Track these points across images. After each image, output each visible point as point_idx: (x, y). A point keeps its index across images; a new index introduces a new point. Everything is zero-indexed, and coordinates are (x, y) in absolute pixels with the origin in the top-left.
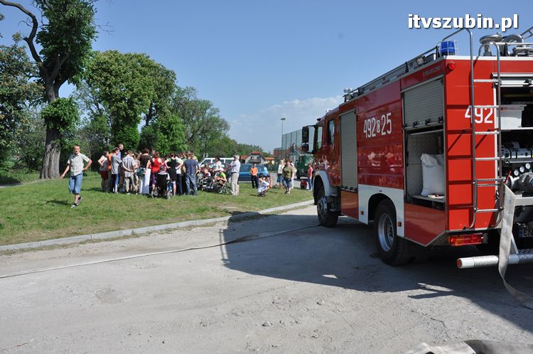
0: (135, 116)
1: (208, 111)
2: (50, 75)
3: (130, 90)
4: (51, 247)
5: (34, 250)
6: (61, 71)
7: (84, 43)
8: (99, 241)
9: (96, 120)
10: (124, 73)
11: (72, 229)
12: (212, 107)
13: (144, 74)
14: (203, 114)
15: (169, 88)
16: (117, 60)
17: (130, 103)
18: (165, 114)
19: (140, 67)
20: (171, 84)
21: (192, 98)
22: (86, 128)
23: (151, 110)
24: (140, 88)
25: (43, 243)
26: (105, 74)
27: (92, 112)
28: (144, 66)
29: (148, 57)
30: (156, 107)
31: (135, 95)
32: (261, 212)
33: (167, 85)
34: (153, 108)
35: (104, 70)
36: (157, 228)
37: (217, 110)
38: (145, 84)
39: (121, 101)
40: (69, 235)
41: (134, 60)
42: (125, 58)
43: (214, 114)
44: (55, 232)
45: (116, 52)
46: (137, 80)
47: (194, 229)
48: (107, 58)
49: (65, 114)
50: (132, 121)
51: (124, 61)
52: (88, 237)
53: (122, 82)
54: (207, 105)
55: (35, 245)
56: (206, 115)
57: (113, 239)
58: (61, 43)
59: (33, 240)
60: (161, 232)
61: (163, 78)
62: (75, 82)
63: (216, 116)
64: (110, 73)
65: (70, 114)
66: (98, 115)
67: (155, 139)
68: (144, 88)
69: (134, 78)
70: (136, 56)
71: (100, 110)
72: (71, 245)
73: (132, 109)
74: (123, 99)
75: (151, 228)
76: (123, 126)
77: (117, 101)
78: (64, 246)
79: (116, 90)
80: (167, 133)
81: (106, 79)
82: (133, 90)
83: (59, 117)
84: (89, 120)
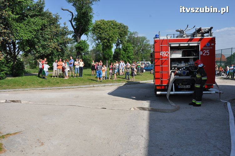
0: (110, 45)
1: (145, 41)
2: (78, 32)
3: (108, 35)
4: (70, 88)
5: (65, 89)
6: (81, 31)
7: (89, 20)
8: (83, 87)
9: (98, 46)
10: (106, 28)
11: (76, 84)
12: (146, 39)
13: (114, 28)
14: (143, 42)
15: (126, 33)
16: (104, 23)
17: (108, 40)
18: (124, 43)
19: (112, 26)
20: (126, 31)
21: (136, 36)
22: (94, 50)
23: (118, 42)
24: (112, 34)
25: (68, 87)
26: (99, 29)
27: (96, 43)
28: (114, 25)
29: (116, 21)
30: (120, 41)
31: (110, 37)
32: (141, 82)
33: (125, 32)
34: (119, 41)
35: (99, 28)
36: (101, 85)
37: (149, 41)
38: (114, 33)
39: (105, 39)
40: (75, 86)
41: (110, 23)
42: (107, 22)
43: (147, 42)
44: (71, 85)
45: (103, 20)
46: (111, 31)
47: (113, 86)
48: (99, 23)
49: (82, 46)
50: (110, 47)
51: (106, 24)
52: (80, 86)
53: (106, 32)
54: (144, 39)
55: (65, 87)
56: (144, 43)
57: (87, 87)
58: (81, 21)
59: (65, 86)
60: (102, 86)
61: (123, 29)
62: (86, 34)
63: (148, 43)
64: (101, 29)
65: (84, 46)
66: (98, 44)
67: (120, 54)
68: (114, 34)
69: (110, 30)
70: (111, 22)
71: (99, 42)
72: (75, 88)
73: (109, 43)
74: (106, 39)
75: (99, 85)
76: (106, 49)
77: (103, 39)
78: (73, 88)
79: (103, 35)
80: (126, 51)
81: (99, 31)
82: (109, 35)
83: (80, 48)
84: (95, 46)
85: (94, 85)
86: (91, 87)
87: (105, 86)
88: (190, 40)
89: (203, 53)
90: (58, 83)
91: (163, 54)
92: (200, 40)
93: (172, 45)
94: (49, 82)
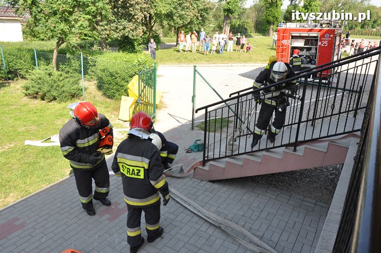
85: (233, 65)
86: (229, 66)
87: (244, 66)
88: (311, 30)
89: (322, 43)
90: (195, 60)
91: (285, 42)
92: (320, 31)
93: (293, 35)
94: (186, 58)
